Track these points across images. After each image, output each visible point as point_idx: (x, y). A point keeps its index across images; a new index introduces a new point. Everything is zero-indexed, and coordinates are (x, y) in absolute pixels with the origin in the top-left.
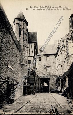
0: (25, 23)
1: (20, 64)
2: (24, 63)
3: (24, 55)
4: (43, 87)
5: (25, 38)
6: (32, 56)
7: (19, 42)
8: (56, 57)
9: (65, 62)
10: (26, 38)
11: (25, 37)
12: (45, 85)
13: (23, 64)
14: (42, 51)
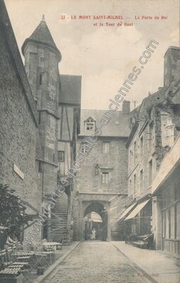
0: (54, 55)
1: (36, 160)
2: (46, 159)
3: (47, 137)
4: (90, 225)
5: (51, 93)
6: (66, 141)
7: (36, 102)
8: (127, 146)
9: (151, 162)
10: (54, 94)
11: (52, 90)
12: (94, 221)
13: (44, 162)
14: (90, 127)
